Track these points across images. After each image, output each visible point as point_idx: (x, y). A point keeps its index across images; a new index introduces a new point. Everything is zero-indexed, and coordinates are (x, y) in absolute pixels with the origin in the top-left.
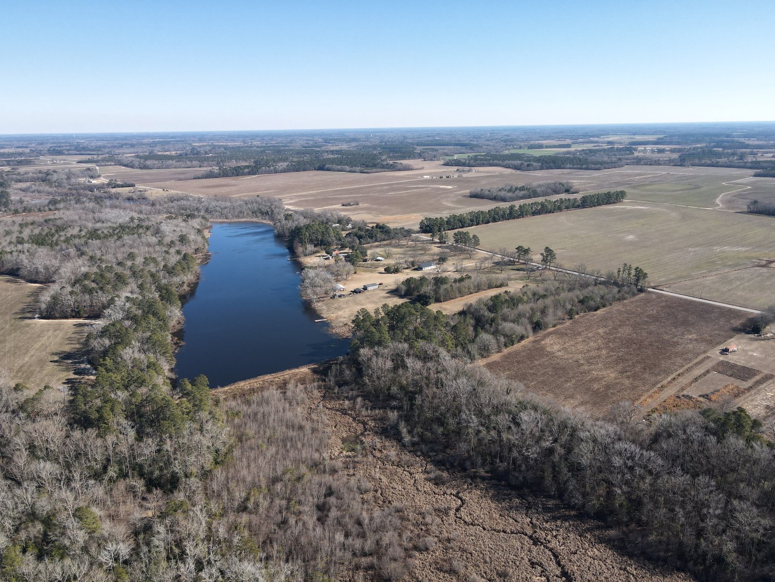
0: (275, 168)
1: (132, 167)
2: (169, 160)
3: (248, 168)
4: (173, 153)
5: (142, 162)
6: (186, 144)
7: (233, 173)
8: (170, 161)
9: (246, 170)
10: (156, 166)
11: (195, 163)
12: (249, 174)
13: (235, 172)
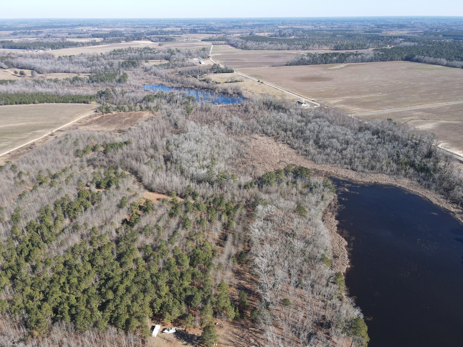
0: (363, 57)
1: (236, 47)
2: (264, 41)
3: (335, 56)
4: (266, 34)
5: (244, 43)
6: (274, 26)
7: (322, 61)
8: (265, 43)
9: (335, 58)
10: (254, 47)
11: (285, 46)
12: (337, 62)
13: (324, 60)
